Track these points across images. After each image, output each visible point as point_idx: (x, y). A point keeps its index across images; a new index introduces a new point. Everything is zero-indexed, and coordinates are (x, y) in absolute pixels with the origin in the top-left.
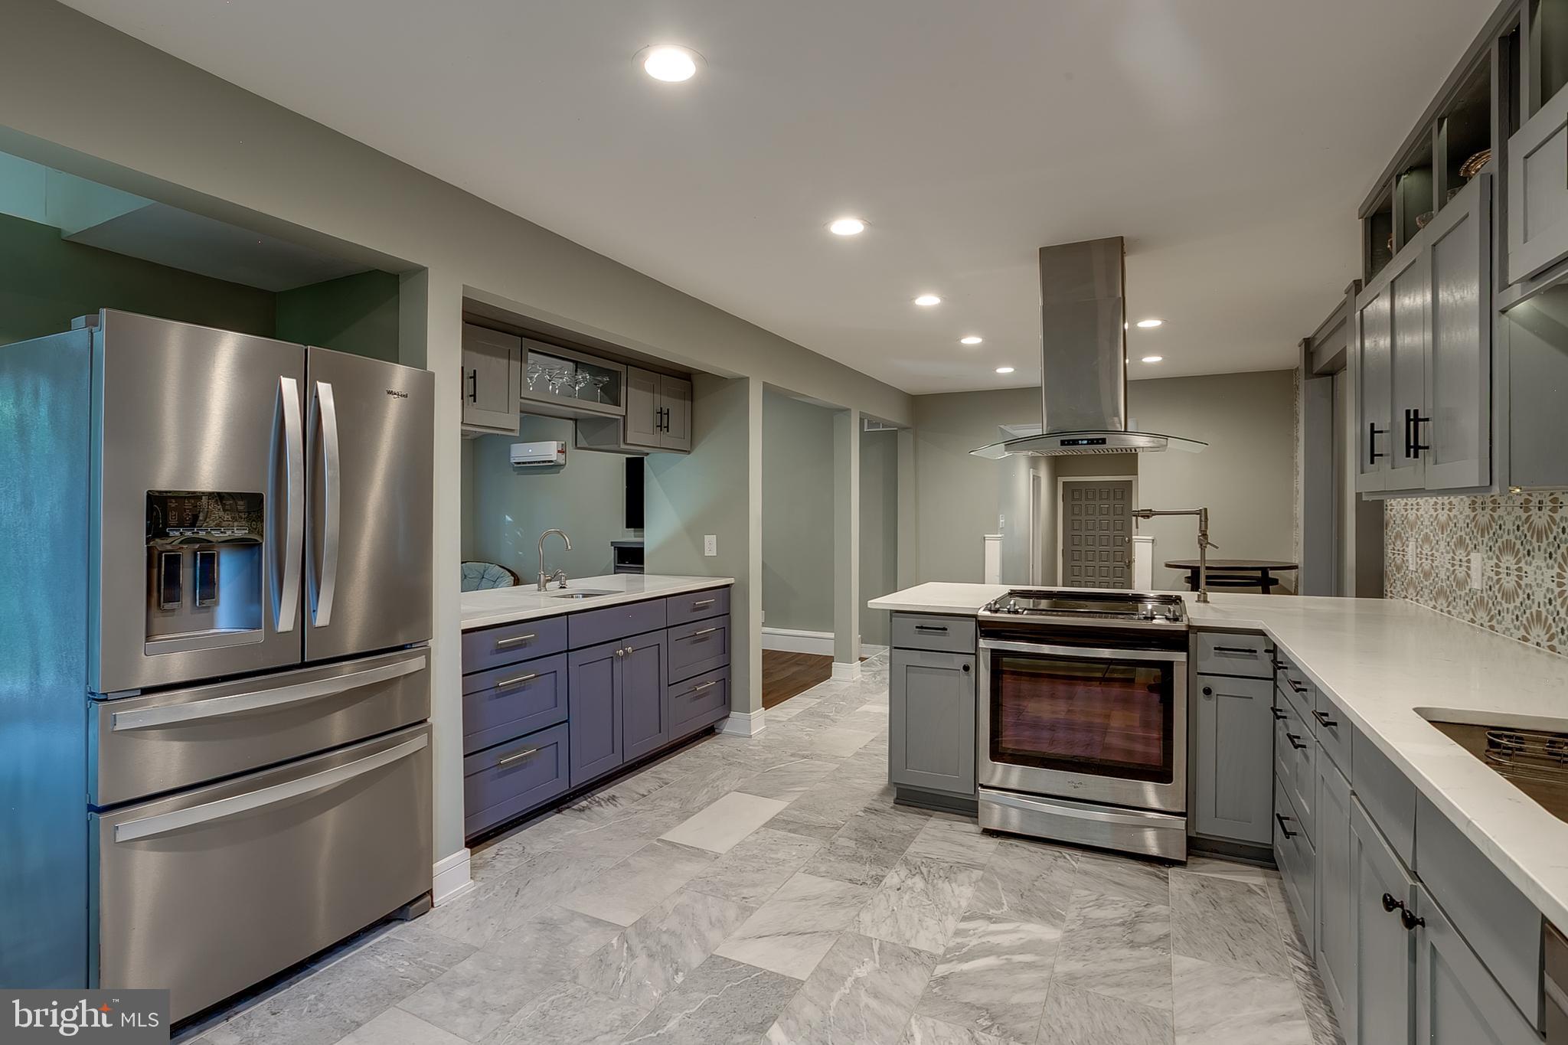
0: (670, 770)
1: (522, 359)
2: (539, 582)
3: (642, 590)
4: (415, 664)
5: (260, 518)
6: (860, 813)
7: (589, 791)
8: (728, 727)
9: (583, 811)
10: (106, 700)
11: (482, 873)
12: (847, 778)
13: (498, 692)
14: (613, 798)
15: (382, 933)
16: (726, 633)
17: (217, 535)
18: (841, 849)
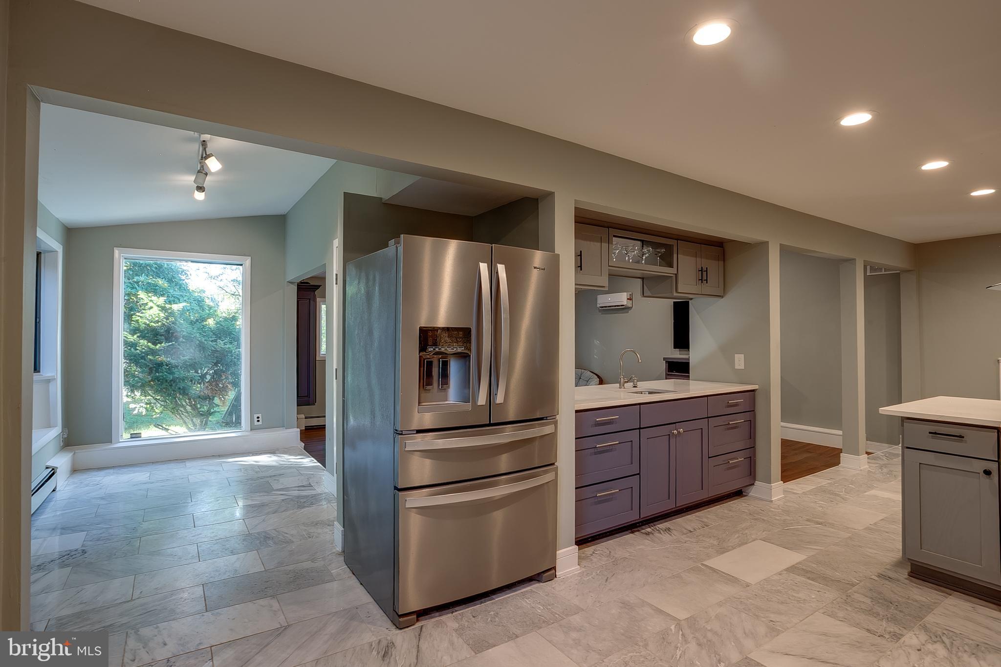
0: (709, 516)
1: (609, 242)
2: (620, 383)
3: (688, 391)
4: (548, 430)
5: (469, 341)
6: (873, 577)
7: (652, 522)
8: (753, 492)
9: (648, 534)
10: (402, 434)
11: (584, 563)
12: (859, 546)
13: (596, 451)
14: (669, 529)
15: (528, 586)
16: (752, 425)
17: (450, 350)
18: (857, 602)
